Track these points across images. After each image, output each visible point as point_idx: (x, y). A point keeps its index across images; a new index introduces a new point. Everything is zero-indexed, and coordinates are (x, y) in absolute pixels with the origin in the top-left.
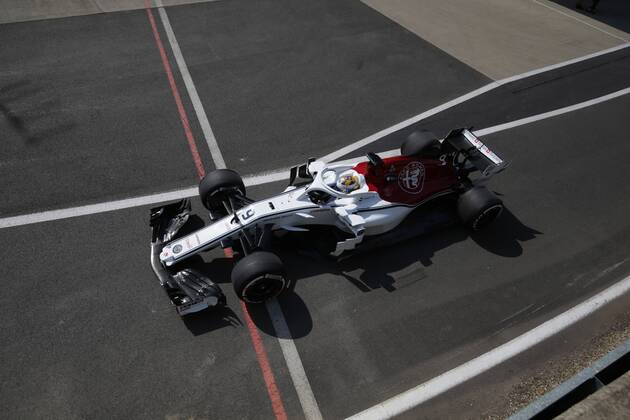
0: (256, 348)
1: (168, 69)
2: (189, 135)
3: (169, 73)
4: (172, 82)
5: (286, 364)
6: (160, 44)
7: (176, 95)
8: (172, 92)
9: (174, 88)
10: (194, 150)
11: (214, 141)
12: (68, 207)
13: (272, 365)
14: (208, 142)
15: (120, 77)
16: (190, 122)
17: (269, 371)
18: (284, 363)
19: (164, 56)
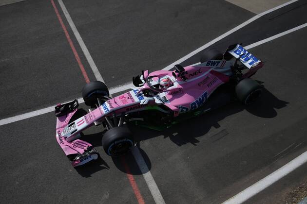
0: (133, 186)
1: (65, 29)
2: (81, 66)
3: (66, 32)
4: (68, 37)
5: (151, 194)
6: (58, 15)
7: (71, 43)
8: (68, 43)
9: (70, 40)
10: (85, 74)
11: (96, 68)
12: (15, 116)
13: (143, 195)
14: (93, 69)
15: (37, 37)
16: (81, 59)
17: (141, 199)
18: (149, 193)
19: (62, 22)
